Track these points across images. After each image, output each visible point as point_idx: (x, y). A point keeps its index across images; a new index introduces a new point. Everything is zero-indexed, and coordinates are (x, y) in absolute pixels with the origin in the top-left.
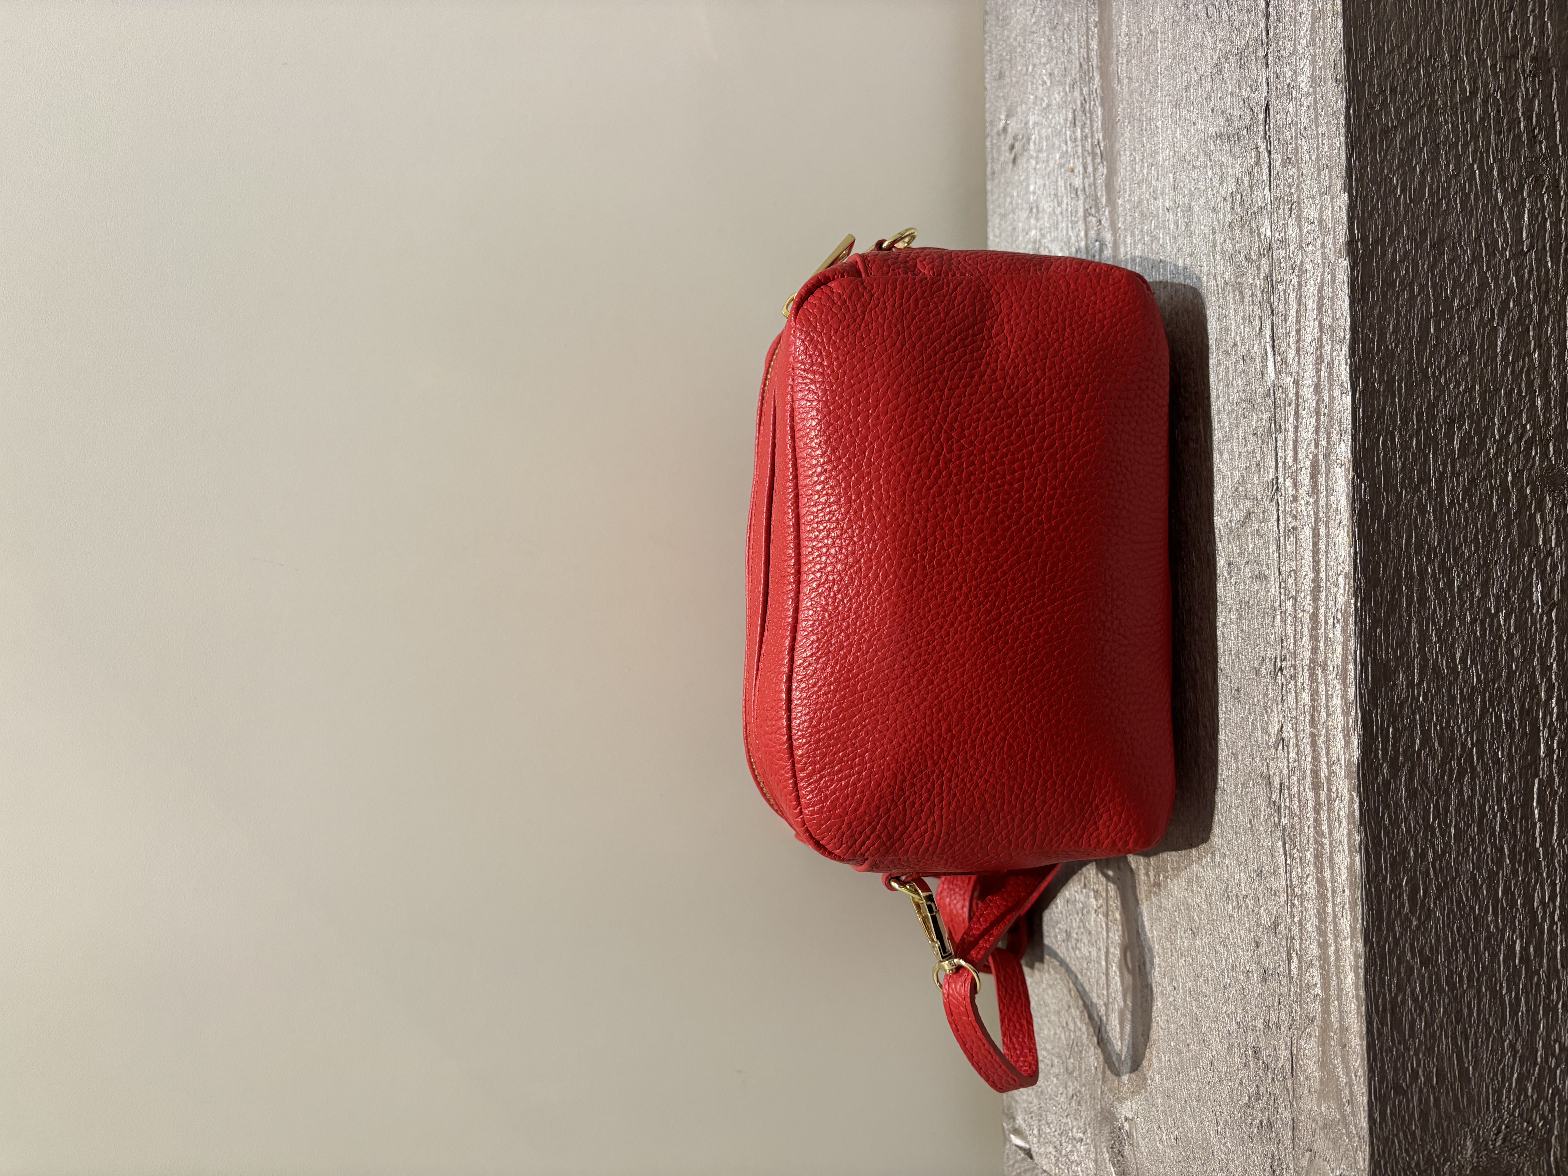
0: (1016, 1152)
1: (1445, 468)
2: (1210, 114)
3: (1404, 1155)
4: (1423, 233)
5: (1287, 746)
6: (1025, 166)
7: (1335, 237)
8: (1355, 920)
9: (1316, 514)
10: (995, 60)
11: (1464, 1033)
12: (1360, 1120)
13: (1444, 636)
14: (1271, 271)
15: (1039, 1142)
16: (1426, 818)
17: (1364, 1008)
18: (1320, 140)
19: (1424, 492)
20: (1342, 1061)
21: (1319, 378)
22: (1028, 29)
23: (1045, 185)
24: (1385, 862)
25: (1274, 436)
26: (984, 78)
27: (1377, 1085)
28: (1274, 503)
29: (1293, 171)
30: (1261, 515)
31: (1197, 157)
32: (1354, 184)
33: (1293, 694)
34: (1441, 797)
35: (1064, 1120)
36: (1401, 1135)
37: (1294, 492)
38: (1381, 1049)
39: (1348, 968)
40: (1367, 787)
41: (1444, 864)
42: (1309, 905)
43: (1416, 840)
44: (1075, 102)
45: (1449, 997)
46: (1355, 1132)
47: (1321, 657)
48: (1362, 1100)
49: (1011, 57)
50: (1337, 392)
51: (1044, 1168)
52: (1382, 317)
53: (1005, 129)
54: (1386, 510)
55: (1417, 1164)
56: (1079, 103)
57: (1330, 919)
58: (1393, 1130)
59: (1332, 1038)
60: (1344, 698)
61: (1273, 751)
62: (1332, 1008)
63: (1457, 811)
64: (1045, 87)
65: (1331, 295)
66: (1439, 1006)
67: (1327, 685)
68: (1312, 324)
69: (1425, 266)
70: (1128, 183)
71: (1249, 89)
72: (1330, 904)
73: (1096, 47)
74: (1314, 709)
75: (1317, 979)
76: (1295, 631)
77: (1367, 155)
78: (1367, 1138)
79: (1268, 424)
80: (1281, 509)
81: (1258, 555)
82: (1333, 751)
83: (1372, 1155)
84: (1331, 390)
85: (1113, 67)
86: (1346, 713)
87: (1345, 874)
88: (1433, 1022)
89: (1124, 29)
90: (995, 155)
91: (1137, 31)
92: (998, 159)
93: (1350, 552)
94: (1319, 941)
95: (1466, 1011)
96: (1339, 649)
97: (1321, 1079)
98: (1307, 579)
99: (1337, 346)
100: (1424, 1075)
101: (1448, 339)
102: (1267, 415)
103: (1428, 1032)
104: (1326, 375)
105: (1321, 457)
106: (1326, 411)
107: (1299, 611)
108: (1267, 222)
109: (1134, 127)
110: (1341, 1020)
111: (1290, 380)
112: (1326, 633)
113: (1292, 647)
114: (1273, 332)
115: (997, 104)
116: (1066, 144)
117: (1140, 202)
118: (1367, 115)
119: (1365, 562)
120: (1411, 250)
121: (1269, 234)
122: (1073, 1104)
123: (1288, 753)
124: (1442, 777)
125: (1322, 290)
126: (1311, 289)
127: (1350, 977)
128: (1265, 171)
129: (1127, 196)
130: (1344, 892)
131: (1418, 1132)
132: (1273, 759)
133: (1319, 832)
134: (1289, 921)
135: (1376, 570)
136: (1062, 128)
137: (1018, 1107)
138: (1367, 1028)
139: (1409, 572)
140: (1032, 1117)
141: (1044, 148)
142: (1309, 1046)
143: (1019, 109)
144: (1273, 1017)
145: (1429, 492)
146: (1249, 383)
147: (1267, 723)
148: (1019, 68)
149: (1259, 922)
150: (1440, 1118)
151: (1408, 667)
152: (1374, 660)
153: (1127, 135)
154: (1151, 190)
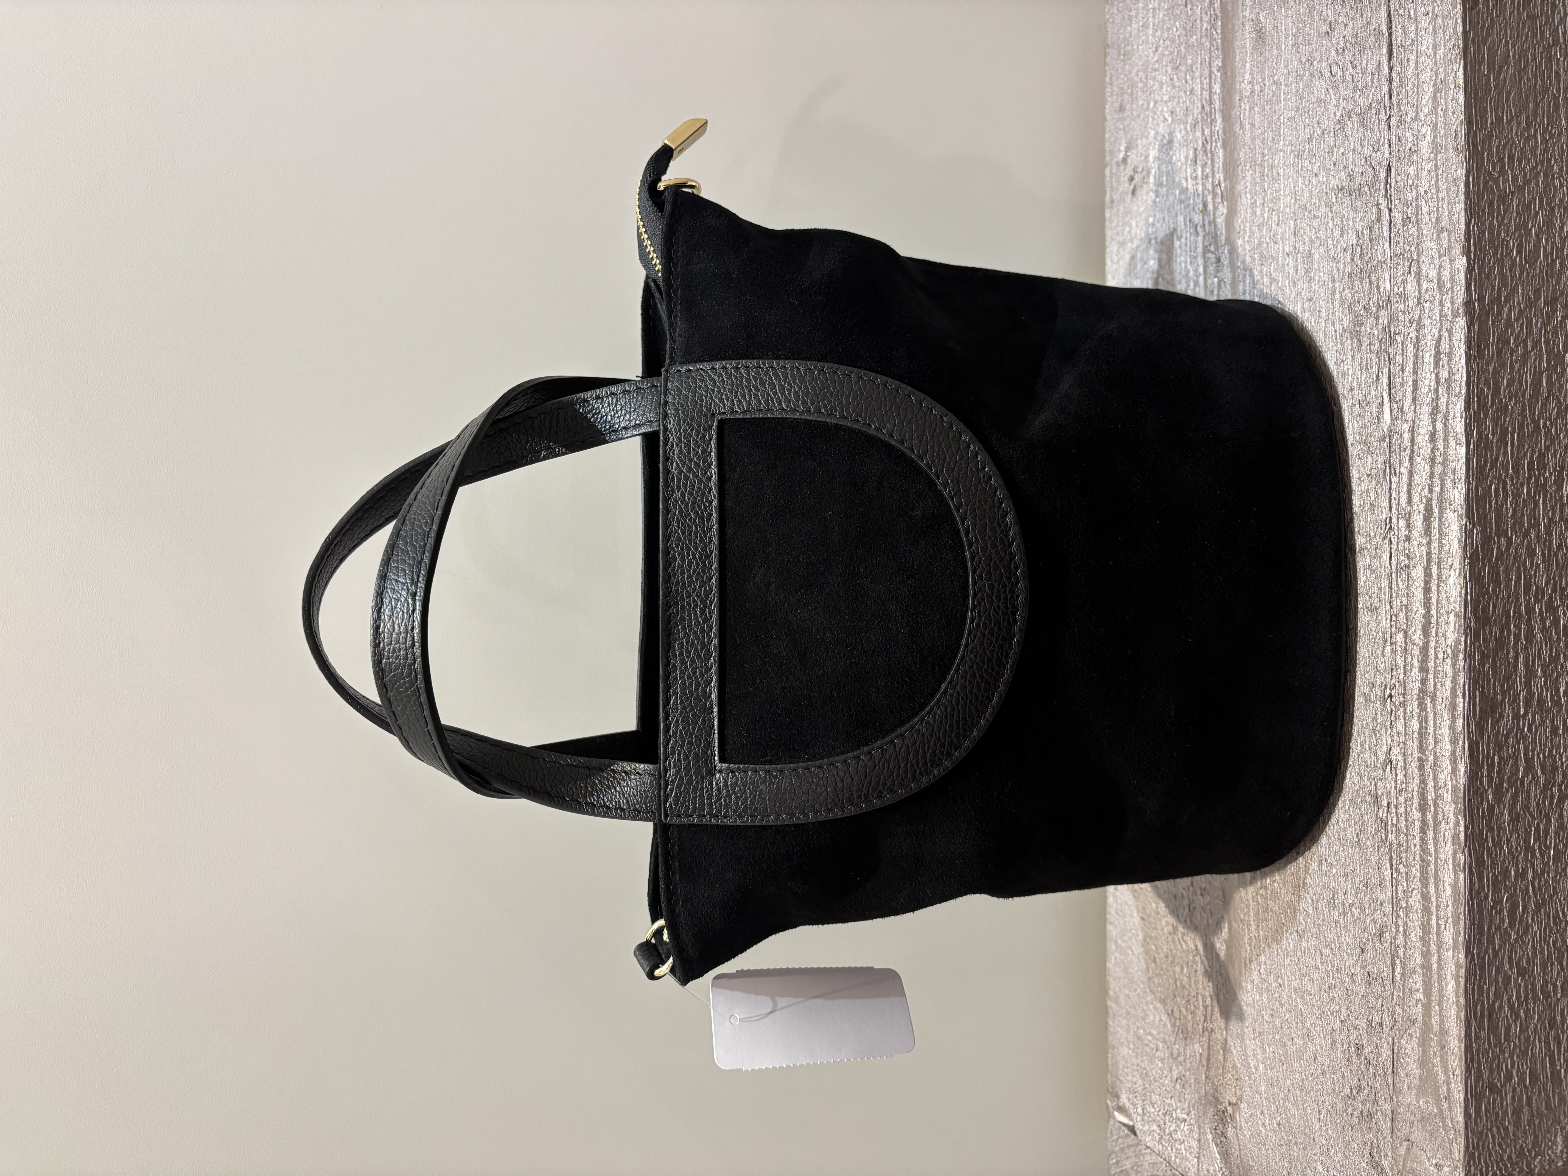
0: (1120, 1128)
1: (1554, 513)
2: (1332, 168)
3: (1498, 1148)
4: (1537, 292)
5: (1395, 769)
6: (1144, 198)
7: (1452, 297)
8: (1457, 933)
9: (1429, 554)
10: (1115, 93)
11: (1557, 1038)
12: (1456, 1116)
13: (1549, 671)
14: (1389, 322)
15: (1143, 1120)
16: (1527, 841)
17: (1463, 1013)
18: (1440, 205)
19: (1533, 536)
20: (1441, 1061)
21: (1434, 427)
22: (1151, 66)
23: (1164, 219)
24: (1488, 880)
25: (1388, 478)
26: (1104, 108)
27: (1473, 1084)
28: (1387, 541)
29: (1413, 230)
30: (1374, 552)
31: (1319, 208)
32: (1472, 248)
33: (1402, 720)
34: (1542, 822)
35: (1168, 1101)
36: (1495, 1129)
37: (1407, 532)
38: (1478, 1051)
39: (1449, 977)
40: (1472, 811)
41: (1542, 883)
42: (1414, 917)
43: (1518, 861)
44: (1197, 142)
45: (1543, 1004)
46: (1451, 1126)
47: (1431, 688)
48: (1459, 1096)
49: (1132, 92)
50: (1452, 443)
51: (1148, 1145)
52: (1496, 372)
53: (1124, 160)
54: (1497, 554)
55: (1510, 1157)
56: (1200, 143)
57: (1434, 930)
58: (1487, 1126)
59: (1432, 1039)
60: (1452, 728)
61: (1381, 771)
62: (1433, 1013)
63: (1557, 833)
64: (1167, 124)
65: (1448, 351)
66: (1534, 1013)
67: (1435, 715)
68: (1428, 376)
69: (1539, 323)
70: (1248, 225)
71: (1371, 148)
72: (1434, 917)
73: (1218, 91)
74: (1422, 736)
75: (1419, 985)
76: (1405, 662)
77: (1485, 220)
78: (1462, 1131)
79: (1383, 467)
80: (1394, 547)
81: (1370, 588)
82: (1441, 776)
83: (1467, 1147)
84: (1445, 440)
85: (1235, 112)
86: (1454, 742)
87: (1449, 891)
88: (1528, 1027)
89: (1247, 76)
90: (1115, 184)
91: (1260, 80)
92: (1118, 189)
93: (1461, 593)
94: (1422, 950)
95: (1559, 1018)
96: (1448, 684)
97: (1420, 1077)
98: (1418, 615)
99: (1453, 400)
100: (1517, 1076)
101: (1559, 391)
102: (1381, 459)
103: (1522, 1037)
104: (1442, 425)
105: (1434, 502)
106: (1441, 460)
107: (1409, 644)
108: (1387, 277)
109: (1255, 171)
110: (1442, 1023)
111: (1406, 427)
112: (1436, 667)
113: (1401, 677)
114: (1390, 380)
115: (1117, 135)
116: (1187, 181)
117: (1260, 244)
118: (1486, 183)
119: (1476, 603)
120: (1526, 309)
121: (1388, 288)
122: (1178, 1086)
123: (1396, 775)
124: (1544, 802)
125: (1439, 345)
126: (1428, 344)
127: (1451, 985)
128: (1386, 228)
129: (1247, 238)
130: (1447, 907)
131: (1511, 1128)
132: (1381, 779)
133: (1424, 850)
134: (1394, 930)
135: (1485, 610)
136: (1182, 165)
137: (1122, 1086)
138: (1466, 1031)
139: (1517, 612)
140: (1136, 1097)
141: (1165, 183)
142: (1410, 1046)
143: (1139, 142)
144: (1376, 1017)
145: (1538, 537)
146: (1364, 427)
147: (1375, 746)
148: (1141, 103)
149: (1364, 930)
150: (1532, 1115)
151: (1514, 700)
152: (1482, 693)
153: (1249, 178)
154: (1272, 234)
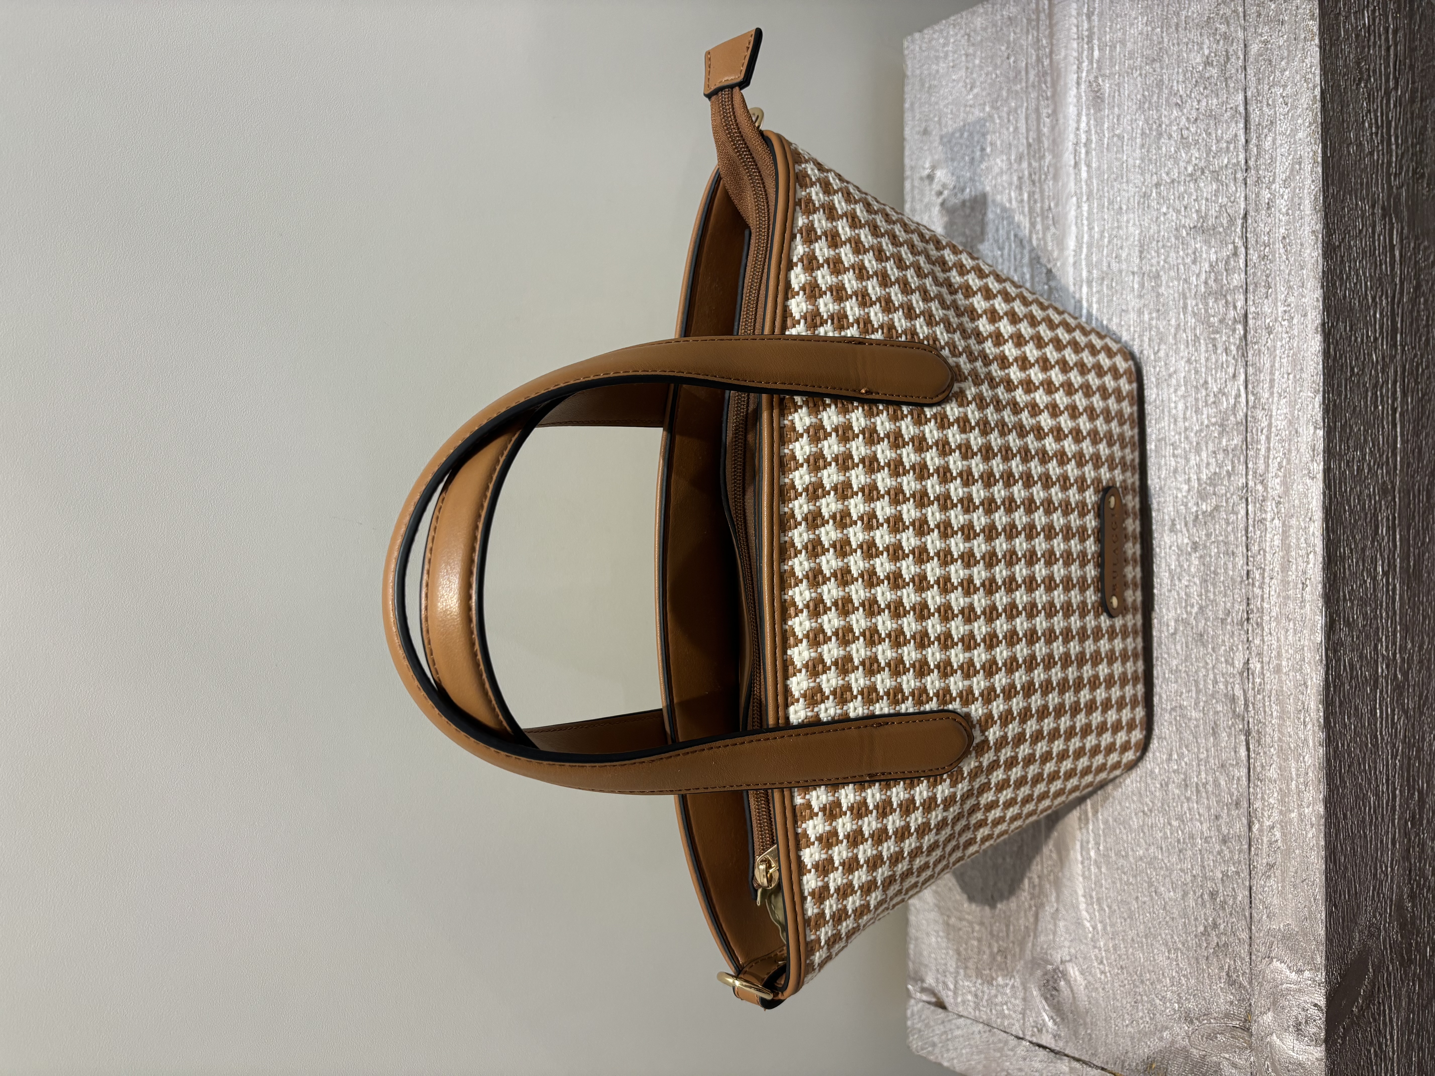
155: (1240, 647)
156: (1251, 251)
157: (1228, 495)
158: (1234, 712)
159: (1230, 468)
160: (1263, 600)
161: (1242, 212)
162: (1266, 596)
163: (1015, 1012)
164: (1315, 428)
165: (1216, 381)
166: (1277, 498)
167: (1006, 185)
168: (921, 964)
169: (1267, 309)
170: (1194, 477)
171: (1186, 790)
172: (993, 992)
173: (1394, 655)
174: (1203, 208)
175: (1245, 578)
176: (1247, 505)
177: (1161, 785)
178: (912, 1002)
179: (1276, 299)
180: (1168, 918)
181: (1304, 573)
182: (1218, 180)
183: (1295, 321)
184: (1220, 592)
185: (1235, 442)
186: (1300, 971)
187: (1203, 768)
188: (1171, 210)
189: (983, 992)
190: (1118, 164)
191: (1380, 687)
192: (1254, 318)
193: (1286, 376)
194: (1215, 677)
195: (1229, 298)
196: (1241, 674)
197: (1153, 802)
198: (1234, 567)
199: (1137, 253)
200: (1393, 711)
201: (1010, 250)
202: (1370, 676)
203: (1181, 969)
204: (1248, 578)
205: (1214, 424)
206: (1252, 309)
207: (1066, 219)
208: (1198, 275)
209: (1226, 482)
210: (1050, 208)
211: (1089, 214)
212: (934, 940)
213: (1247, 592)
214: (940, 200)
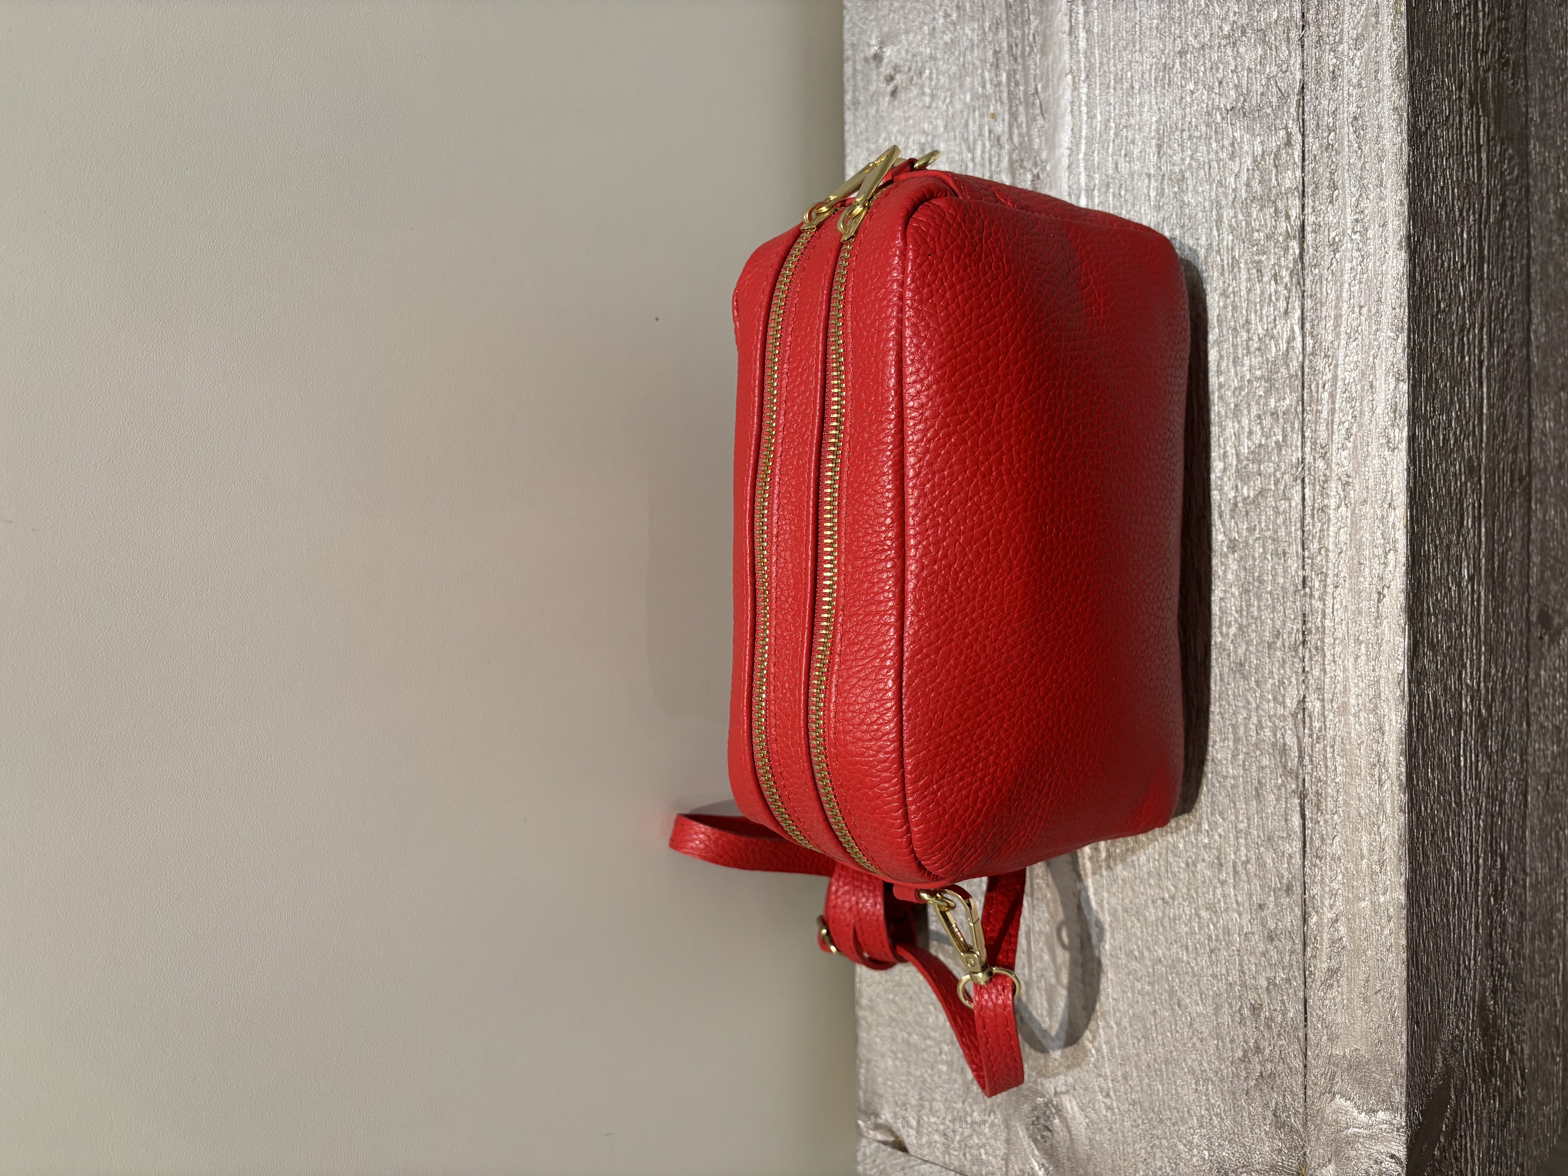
155: (1293, 680)
156: (1310, 139)
157: (1278, 474)
158: (1285, 767)
159: (1280, 438)
160: (1324, 616)
161: (1298, 86)
162: (1328, 611)
163: (995, 1157)
164: (1398, 380)
165: (1261, 319)
166: (1344, 478)
167: (978, 63)
168: (874, 1093)
169: (1331, 219)
170: (1231, 451)
171: (1220, 871)
172: (967, 1132)
173: (1479, 683)
174: (1244, 82)
175: (1300, 587)
176: (1303, 488)
177: (1187, 864)
178: (864, 1142)
179: (1345, 204)
180: (1195, 1039)
181: (1381, 579)
182: (1264, 42)
183: (1370, 234)
184: (1267, 607)
185: (1288, 402)
186: (1372, 1111)
187: (1242, 841)
188: (1200, 86)
189: (954, 1131)
190: (1128, 25)
191: (1464, 727)
192: (1314, 231)
193: (1357, 310)
194: (1259, 721)
195: (1280, 205)
196: (1294, 715)
197: (1176, 887)
198: (1285, 571)
199: (1154, 149)
200: (1477, 756)
201: (983, 152)
202: (1455, 713)
203: (1213, 1105)
204: (1304, 587)
205: (1258, 379)
206: (1311, 219)
207: (1058, 106)
208: (1237, 176)
209: (1275, 458)
210: (1037, 92)
211: (1089, 97)
212: (890, 1062)
213: (1303, 605)
214: (890, 88)
